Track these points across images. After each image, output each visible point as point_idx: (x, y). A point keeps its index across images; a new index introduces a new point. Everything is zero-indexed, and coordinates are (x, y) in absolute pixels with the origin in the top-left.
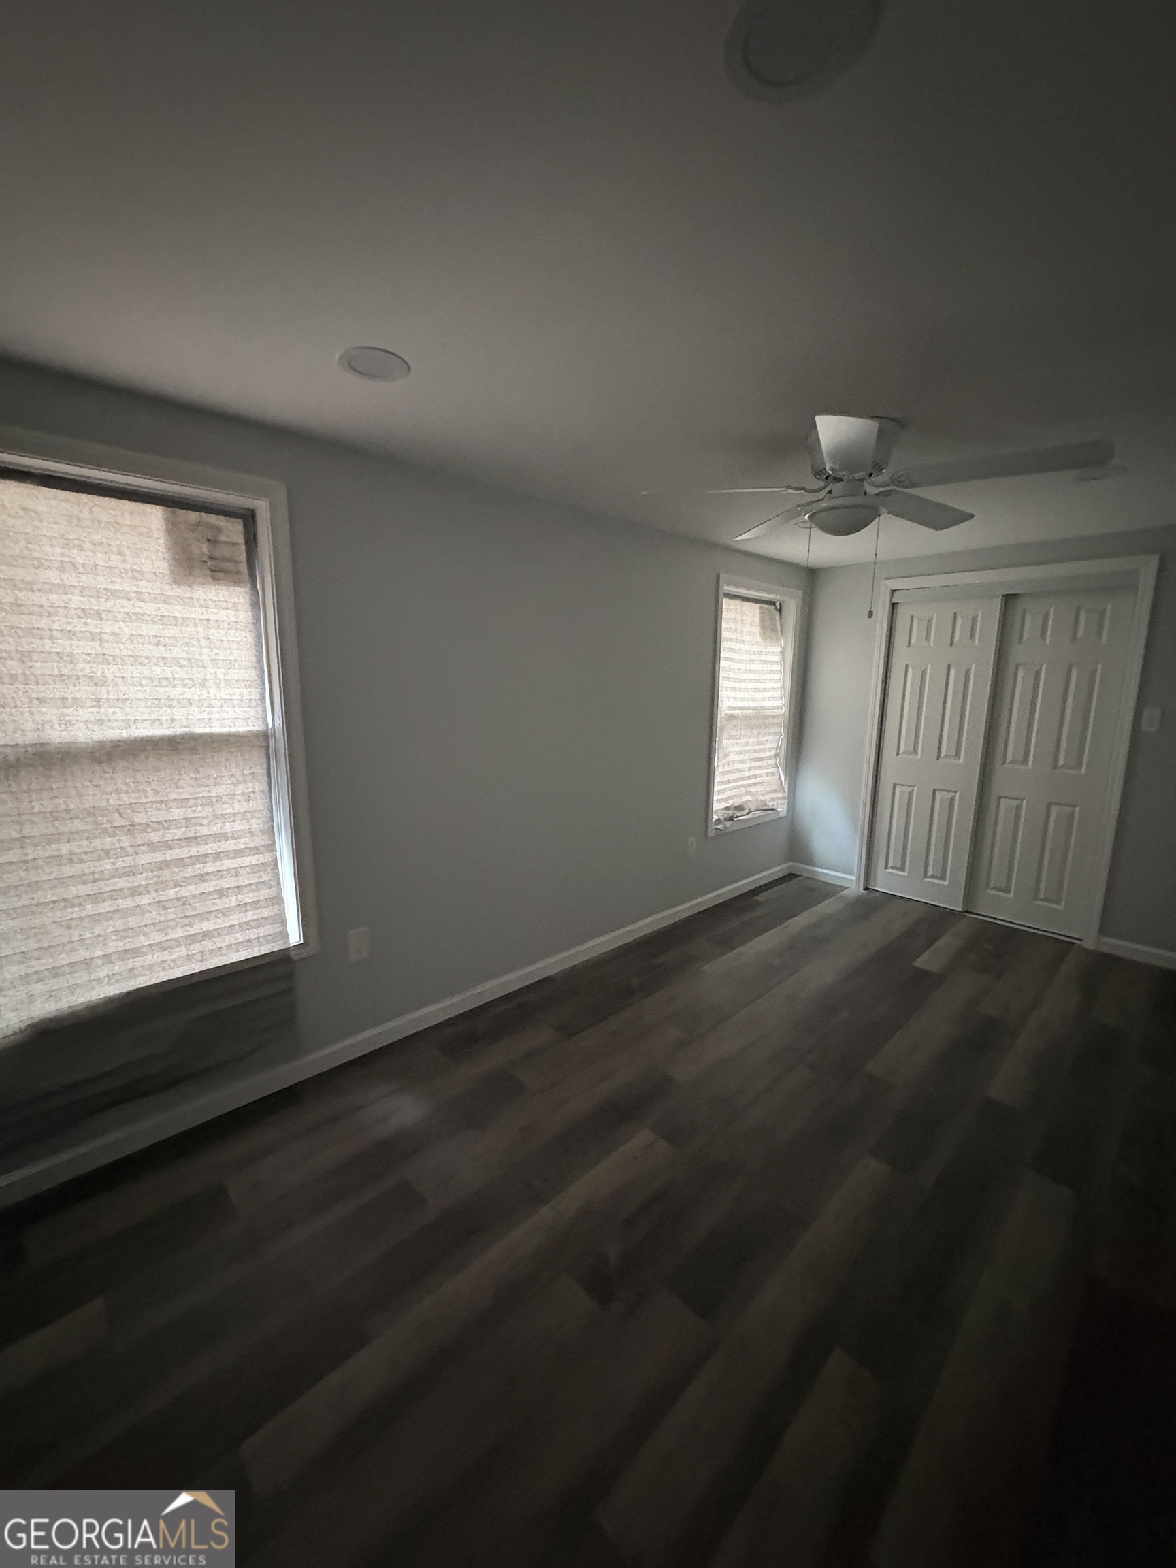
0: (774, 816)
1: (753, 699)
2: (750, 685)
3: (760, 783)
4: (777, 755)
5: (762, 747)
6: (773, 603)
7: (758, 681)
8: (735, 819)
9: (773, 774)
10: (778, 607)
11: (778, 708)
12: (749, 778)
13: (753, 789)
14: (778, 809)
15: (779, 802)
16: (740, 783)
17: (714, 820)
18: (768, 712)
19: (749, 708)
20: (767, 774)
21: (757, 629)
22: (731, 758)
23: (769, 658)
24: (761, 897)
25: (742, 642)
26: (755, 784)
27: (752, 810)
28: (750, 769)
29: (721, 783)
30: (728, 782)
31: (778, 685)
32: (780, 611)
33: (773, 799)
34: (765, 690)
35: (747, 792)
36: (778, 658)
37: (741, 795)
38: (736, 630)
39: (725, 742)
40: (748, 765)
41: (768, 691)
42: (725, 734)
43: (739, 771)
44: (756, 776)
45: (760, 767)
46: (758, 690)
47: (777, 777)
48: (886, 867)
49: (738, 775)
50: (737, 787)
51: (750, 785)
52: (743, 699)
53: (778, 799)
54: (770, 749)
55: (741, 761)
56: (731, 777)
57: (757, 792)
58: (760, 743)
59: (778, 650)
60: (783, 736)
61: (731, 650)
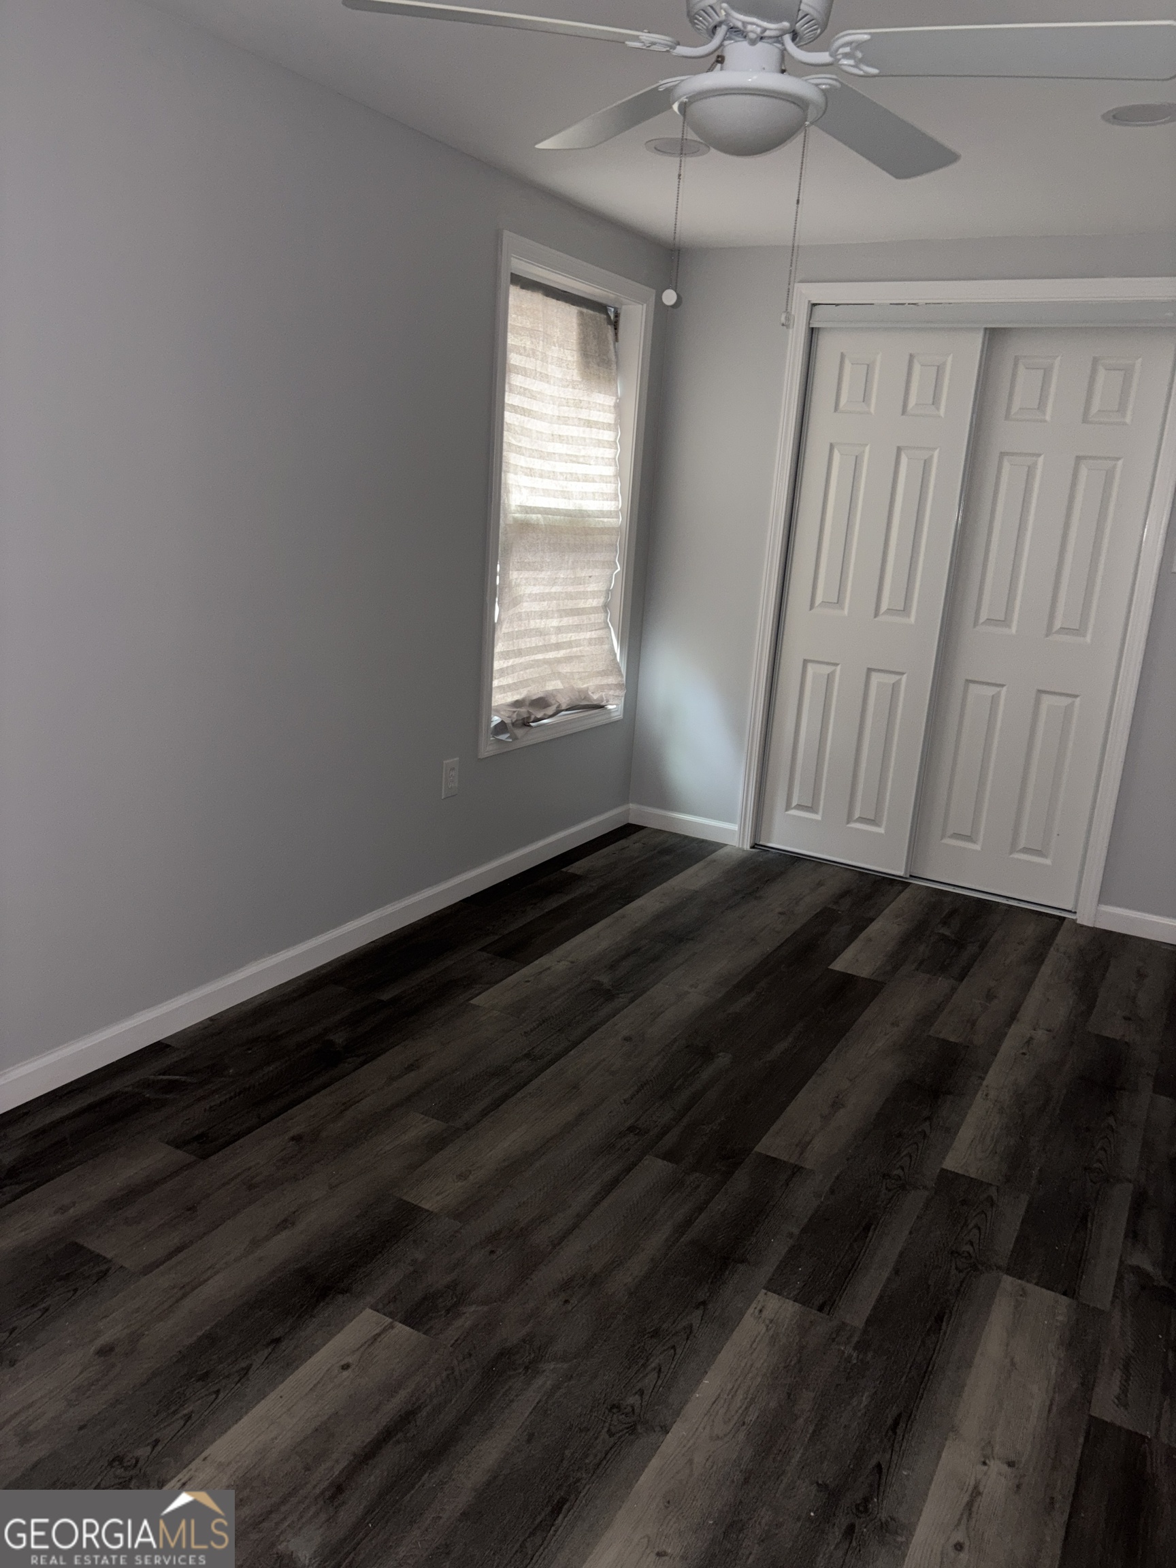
0: (596, 718)
1: (566, 495)
2: (561, 467)
3: (577, 657)
4: (606, 606)
5: (581, 588)
6: (601, 307)
7: (574, 459)
8: (532, 724)
9: (601, 641)
10: (612, 316)
11: (608, 514)
12: (558, 646)
13: (565, 669)
14: (610, 707)
15: (611, 692)
16: (540, 657)
17: (493, 725)
18: (593, 522)
19: (557, 512)
20: (590, 642)
21: (571, 356)
22: (526, 607)
23: (595, 416)
24: (577, 868)
25: (545, 377)
26: (569, 659)
27: (564, 707)
28: (559, 630)
29: (506, 655)
30: (519, 653)
31: (610, 471)
32: (615, 325)
33: (601, 688)
34: (587, 479)
35: (554, 673)
36: (609, 418)
37: (543, 679)
38: (534, 351)
39: (514, 575)
40: (555, 623)
41: (594, 481)
42: (514, 559)
43: (540, 633)
44: (570, 644)
45: (578, 628)
46: (574, 477)
47: (606, 647)
48: (788, 807)
49: (535, 641)
50: (537, 663)
51: (558, 661)
52: (546, 493)
53: (609, 686)
54: (594, 594)
55: (543, 615)
56: (525, 643)
57: (572, 673)
58: (578, 581)
59: (610, 401)
60: (619, 569)
61: (524, 392)
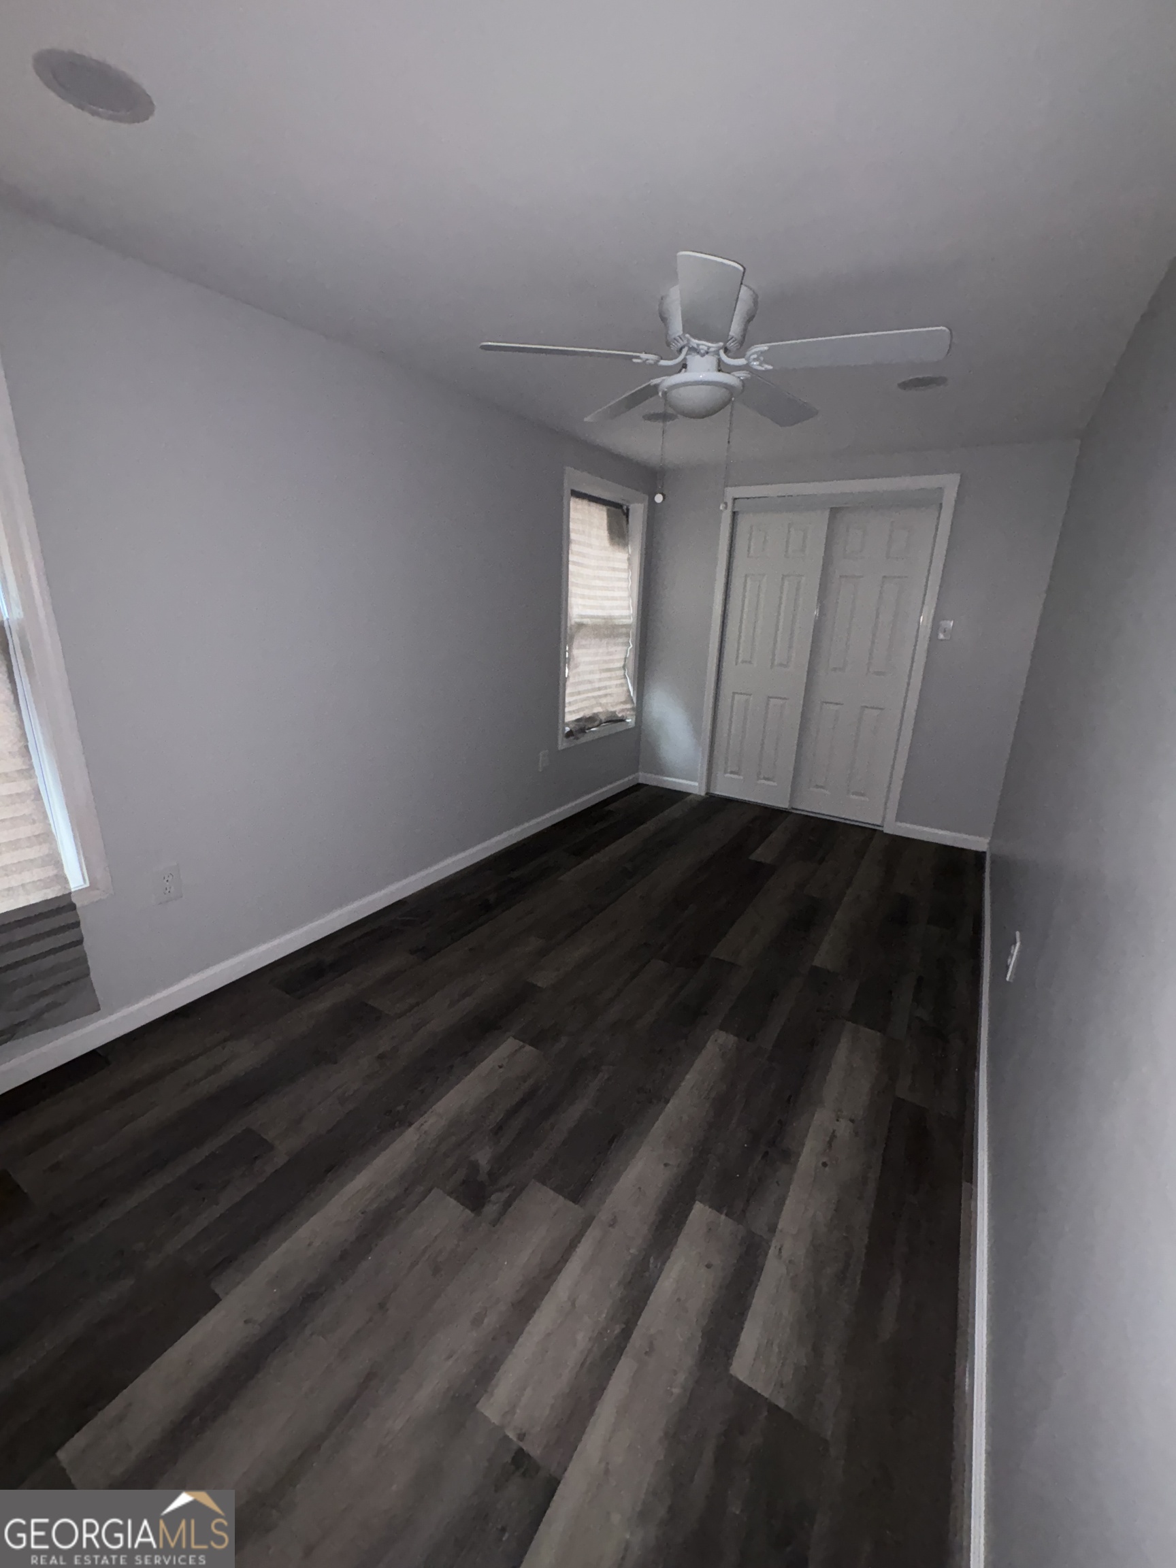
0: (619, 727)
1: (602, 608)
2: (599, 593)
3: (610, 694)
4: (624, 667)
5: (611, 657)
6: (618, 506)
7: (606, 589)
8: (587, 731)
9: (622, 685)
10: (625, 511)
11: (625, 617)
12: (599, 689)
13: (604, 701)
14: (628, 721)
15: (628, 713)
16: (590, 695)
17: (566, 732)
18: (617, 622)
19: (598, 617)
20: (616, 686)
21: (604, 533)
22: (581, 668)
23: (617, 565)
24: (611, 807)
25: (590, 546)
26: (606, 695)
27: (603, 721)
28: (600, 680)
29: (572, 694)
30: (579, 693)
31: (625, 594)
32: (627, 515)
33: (623, 710)
34: (614, 599)
35: (597, 703)
36: (625, 566)
37: (592, 707)
38: (584, 532)
39: (575, 652)
40: (597, 676)
41: (617, 600)
42: (575, 643)
43: (590, 682)
44: (605, 688)
45: (610, 678)
46: (607, 598)
47: (625, 688)
48: (725, 772)
49: (589, 687)
50: (588, 699)
51: (600, 697)
52: (591, 607)
53: (628, 710)
54: (618, 660)
55: (591, 672)
56: (581, 688)
57: (607, 703)
58: (609, 654)
59: (625, 556)
60: (631, 646)
61: (579, 554)
